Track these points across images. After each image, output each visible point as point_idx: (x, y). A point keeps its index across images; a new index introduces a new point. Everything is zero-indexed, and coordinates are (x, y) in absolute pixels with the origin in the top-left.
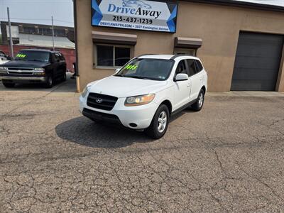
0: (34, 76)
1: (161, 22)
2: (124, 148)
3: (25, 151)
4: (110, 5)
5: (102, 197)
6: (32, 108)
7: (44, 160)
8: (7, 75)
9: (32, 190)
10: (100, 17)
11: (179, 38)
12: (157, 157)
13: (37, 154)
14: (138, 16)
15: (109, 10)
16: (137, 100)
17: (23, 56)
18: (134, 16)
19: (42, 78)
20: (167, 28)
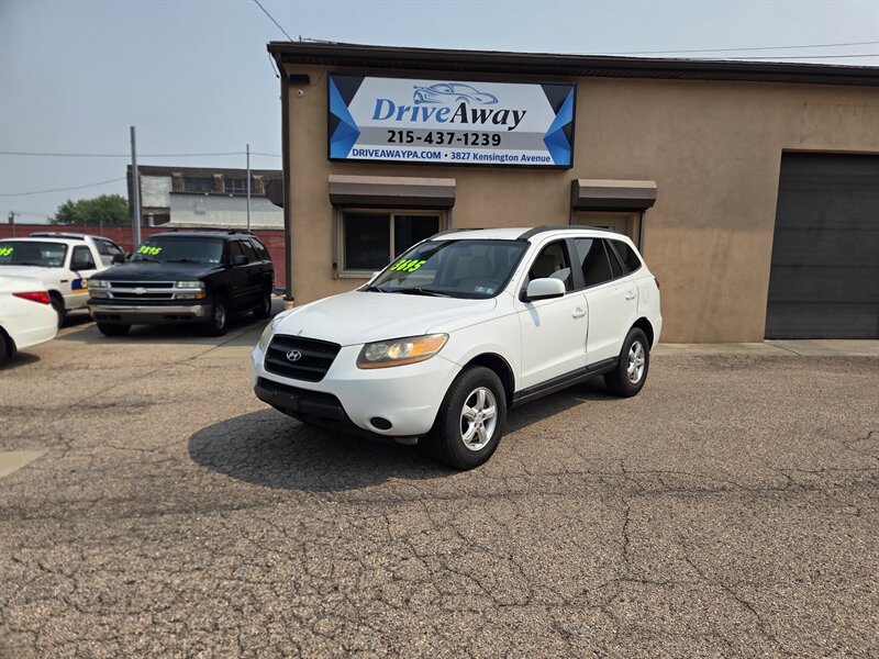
0: (177, 302)
1: (527, 140)
2: (357, 493)
3: (91, 491)
4: (380, 103)
5: (239, 609)
6: (150, 388)
7: (129, 515)
8: (106, 301)
9: (67, 584)
10: (353, 135)
11: (582, 183)
12: (441, 516)
13: (118, 501)
14: (458, 126)
15: (376, 117)
16: (393, 353)
17: (155, 251)
18: (446, 127)
19: (196, 309)
20: (546, 153)
